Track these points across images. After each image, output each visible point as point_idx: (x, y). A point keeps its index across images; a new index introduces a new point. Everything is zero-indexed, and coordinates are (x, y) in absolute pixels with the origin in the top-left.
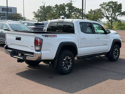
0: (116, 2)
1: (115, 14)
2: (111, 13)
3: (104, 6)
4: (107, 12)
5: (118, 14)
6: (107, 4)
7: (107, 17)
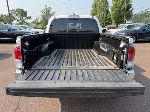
0: (22, 10)
1: (23, 18)
2: (20, 17)
3: (13, 12)
4: (16, 16)
5: (25, 18)
6: (16, 10)
7: (18, 20)
